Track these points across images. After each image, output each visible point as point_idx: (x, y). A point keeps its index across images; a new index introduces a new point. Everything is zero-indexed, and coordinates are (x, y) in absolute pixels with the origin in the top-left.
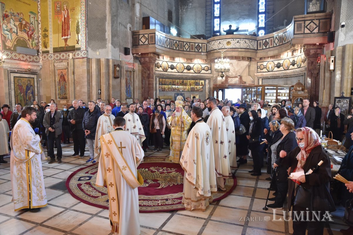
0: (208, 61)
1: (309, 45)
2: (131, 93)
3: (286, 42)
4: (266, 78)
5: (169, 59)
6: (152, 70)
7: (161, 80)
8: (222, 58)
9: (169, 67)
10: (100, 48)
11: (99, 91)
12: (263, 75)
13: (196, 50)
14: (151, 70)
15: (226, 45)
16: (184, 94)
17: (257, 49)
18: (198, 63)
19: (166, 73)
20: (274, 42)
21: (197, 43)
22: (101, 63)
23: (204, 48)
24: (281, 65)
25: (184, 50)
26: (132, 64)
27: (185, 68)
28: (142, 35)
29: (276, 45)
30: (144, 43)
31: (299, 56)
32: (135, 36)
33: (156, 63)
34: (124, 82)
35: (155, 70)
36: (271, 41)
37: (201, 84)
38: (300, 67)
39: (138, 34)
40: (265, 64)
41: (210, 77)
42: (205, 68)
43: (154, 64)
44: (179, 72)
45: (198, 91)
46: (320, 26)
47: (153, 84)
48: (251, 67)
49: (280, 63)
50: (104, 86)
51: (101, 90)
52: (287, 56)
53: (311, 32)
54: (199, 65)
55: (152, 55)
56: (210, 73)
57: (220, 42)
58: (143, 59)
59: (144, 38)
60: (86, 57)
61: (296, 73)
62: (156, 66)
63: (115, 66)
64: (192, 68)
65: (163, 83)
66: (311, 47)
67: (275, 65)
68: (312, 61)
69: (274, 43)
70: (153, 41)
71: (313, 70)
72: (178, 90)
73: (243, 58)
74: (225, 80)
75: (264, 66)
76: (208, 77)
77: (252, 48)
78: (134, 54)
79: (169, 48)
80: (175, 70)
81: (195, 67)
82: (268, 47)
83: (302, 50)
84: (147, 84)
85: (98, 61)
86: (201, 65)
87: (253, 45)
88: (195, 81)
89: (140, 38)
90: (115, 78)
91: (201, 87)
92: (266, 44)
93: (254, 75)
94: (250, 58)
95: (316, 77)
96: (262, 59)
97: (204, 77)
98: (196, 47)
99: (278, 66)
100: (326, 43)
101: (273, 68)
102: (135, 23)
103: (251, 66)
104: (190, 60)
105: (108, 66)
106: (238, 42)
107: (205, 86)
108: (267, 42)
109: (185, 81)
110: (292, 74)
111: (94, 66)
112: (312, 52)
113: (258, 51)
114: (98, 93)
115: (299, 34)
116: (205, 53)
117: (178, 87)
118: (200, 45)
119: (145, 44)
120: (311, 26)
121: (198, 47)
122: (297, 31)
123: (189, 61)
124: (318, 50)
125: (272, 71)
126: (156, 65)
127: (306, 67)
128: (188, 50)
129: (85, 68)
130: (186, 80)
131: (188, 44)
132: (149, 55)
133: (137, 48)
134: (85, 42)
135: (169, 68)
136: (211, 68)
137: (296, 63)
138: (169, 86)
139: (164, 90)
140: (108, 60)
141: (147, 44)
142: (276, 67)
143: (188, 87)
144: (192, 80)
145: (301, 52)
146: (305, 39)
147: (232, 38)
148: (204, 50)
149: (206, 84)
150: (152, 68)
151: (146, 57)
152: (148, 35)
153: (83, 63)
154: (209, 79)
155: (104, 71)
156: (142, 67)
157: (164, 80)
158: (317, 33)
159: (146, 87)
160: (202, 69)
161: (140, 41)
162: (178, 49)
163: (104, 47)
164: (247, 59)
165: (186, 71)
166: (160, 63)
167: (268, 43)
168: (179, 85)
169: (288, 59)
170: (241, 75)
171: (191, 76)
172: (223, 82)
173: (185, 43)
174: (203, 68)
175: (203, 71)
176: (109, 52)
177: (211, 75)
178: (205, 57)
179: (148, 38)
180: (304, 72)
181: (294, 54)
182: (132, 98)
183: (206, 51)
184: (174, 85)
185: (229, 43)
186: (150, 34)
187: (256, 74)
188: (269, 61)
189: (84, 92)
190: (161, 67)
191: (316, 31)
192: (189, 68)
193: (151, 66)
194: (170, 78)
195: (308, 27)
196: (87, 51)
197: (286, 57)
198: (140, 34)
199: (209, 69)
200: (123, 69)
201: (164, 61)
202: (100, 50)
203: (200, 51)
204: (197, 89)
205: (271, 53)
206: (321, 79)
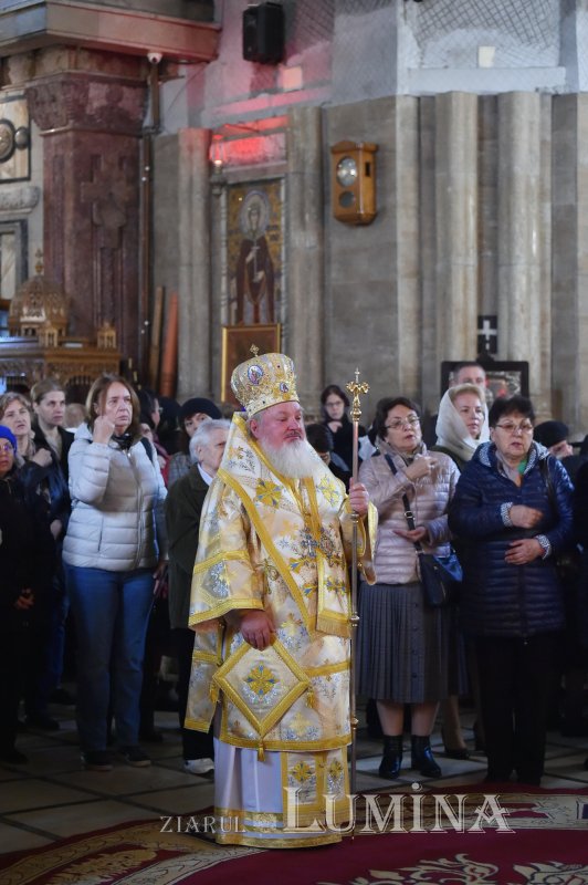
1: (85, 55)
68: (94, 153)
71: (100, 207)
95: (114, 250)
112: (97, 96)
124: (125, 89)
180: (11, 215)
206: (190, 265)
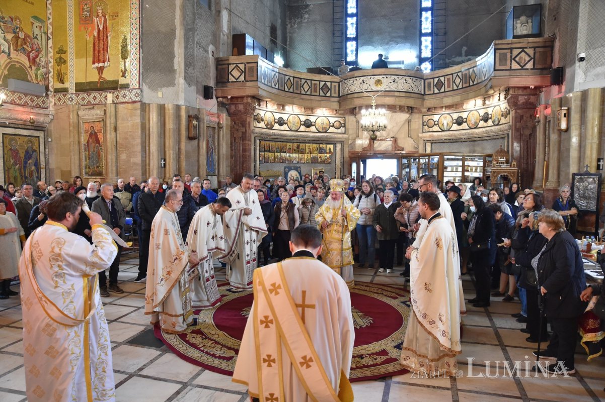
0: (340, 112)
1: (516, 89)
2: (215, 165)
3: (475, 83)
4: (437, 141)
5: (275, 107)
6: (249, 127)
7: (263, 143)
8: (374, 107)
9: (276, 120)
10: (164, 86)
11: (163, 162)
12: (433, 136)
13: (322, 94)
14: (247, 126)
15: (374, 85)
16: (300, 167)
17: (425, 94)
18: (323, 116)
19: (272, 131)
20: (454, 82)
21: (322, 81)
22: (167, 111)
23: (335, 90)
24: (465, 120)
25: (302, 93)
26: (216, 115)
27: (302, 123)
28: (235, 65)
29: (458, 87)
30: (236, 79)
31: (495, 106)
32: (220, 67)
33: (255, 114)
34: (203, 145)
35: (254, 127)
36: (449, 80)
37: (328, 151)
38: (498, 125)
39: (227, 62)
40: (436, 118)
41: (343, 140)
42: (335, 124)
43: (253, 116)
44: (291, 130)
45: (323, 162)
46: (536, 58)
47: (250, 149)
48: (412, 123)
49: (462, 117)
50: (172, 152)
51: (165, 160)
52: (475, 105)
53: (522, 68)
54: (325, 118)
55: (249, 100)
56: (344, 132)
57: (363, 81)
58: (233, 107)
59: (237, 69)
60: (139, 102)
61: (491, 134)
62: (254, 119)
63: (190, 118)
64: (313, 123)
65: (266, 149)
66: (520, 92)
67: (453, 120)
68: (522, 114)
69: (454, 84)
70: (253, 76)
71: (523, 128)
72: (291, 161)
73: (401, 109)
74: (369, 145)
75: (435, 122)
76: (340, 140)
77: (416, 91)
78: (219, 97)
79: (278, 89)
80: (285, 127)
81: (319, 121)
82: (442, 90)
83: (502, 96)
84: (241, 151)
85: (162, 109)
86: (329, 118)
87: (418, 87)
88: (318, 145)
89: (230, 71)
90: (190, 138)
91: (328, 155)
92: (440, 85)
93: (418, 136)
94: (411, 107)
95: (527, 140)
96: (431, 110)
97: (333, 140)
98: (322, 89)
99: (459, 122)
100: (546, 87)
101: (451, 124)
102: (221, 44)
103: (412, 121)
104: (310, 109)
105: (178, 117)
106: (394, 82)
107: (334, 155)
108: (442, 82)
109: (302, 146)
110: (484, 135)
111: (154, 117)
112: (522, 100)
113: (426, 97)
114: (160, 166)
115: (503, 70)
116: (337, 99)
117: (289, 156)
118: (329, 84)
119: (239, 80)
120: (521, 58)
121: (325, 88)
122: (500, 65)
123: (309, 112)
124: (531, 96)
125: (448, 130)
126: (256, 117)
127: (511, 124)
128: (309, 93)
129: (138, 120)
130: (304, 145)
131: (309, 82)
132: (245, 101)
133: (224, 87)
134: (138, 75)
135: (275, 122)
136: (345, 124)
137: (491, 118)
138: (276, 154)
139: (266, 161)
140: (178, 108)
141: (243, 81)
142: (455, 123)
143: (306, 156)
144: (313, 143)
145: (499, 100)
146: (512, 79)
147: (384, 75)
148: (335, 93)
149: (337, 151)
150: (249, 122)
151: (239, 103)
152: (245, 66)
153: (134, 111)
154: (342, 142)
155: (172, 127)
156: (232, 120)
157: (267, 143)
158: (531, 69)
159: (238, 156)
160: (330, 126)
161: (230, 76)
162: (291, 90)
163: (171, 83)
164: (406, 110)
165: (303, 128)
166: (262, 113)
167: (443, 84)
168: (292, 153)
169: (476, 110)
170: (396, 136)
171: (313, 137)
172: (365, 148)
173: (303, 81)
174: (331, 124)
175: (332, 130)
176: (180, 93)
177: (345, 136)
178: (336, 106)
179: (245, 71)
180: (505, 132)
181: (487, 102)
182: (217, 174)
183: (337, 95)
184: (283, 152)
185: (378, 82)
186: (247, 63)
187: (421, 135)
188: (443, 114)
189: (135, 164)
190: (263, 120)
191: (530, 65)
192: (308, 124)
193: (248, 120)
194: (278, 140)
195: (517, 59)
196: (142, 91)
197: (473, 107)
198: (231, 64)
199: (341, 126)
200: (204, 122)
201: (268, 111)
202: (164, 89)
203: (327, 95)
204: (321, 159)
205: (448, 101)
206: (539, 144)
